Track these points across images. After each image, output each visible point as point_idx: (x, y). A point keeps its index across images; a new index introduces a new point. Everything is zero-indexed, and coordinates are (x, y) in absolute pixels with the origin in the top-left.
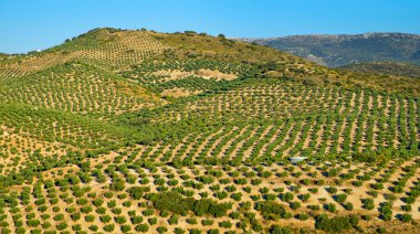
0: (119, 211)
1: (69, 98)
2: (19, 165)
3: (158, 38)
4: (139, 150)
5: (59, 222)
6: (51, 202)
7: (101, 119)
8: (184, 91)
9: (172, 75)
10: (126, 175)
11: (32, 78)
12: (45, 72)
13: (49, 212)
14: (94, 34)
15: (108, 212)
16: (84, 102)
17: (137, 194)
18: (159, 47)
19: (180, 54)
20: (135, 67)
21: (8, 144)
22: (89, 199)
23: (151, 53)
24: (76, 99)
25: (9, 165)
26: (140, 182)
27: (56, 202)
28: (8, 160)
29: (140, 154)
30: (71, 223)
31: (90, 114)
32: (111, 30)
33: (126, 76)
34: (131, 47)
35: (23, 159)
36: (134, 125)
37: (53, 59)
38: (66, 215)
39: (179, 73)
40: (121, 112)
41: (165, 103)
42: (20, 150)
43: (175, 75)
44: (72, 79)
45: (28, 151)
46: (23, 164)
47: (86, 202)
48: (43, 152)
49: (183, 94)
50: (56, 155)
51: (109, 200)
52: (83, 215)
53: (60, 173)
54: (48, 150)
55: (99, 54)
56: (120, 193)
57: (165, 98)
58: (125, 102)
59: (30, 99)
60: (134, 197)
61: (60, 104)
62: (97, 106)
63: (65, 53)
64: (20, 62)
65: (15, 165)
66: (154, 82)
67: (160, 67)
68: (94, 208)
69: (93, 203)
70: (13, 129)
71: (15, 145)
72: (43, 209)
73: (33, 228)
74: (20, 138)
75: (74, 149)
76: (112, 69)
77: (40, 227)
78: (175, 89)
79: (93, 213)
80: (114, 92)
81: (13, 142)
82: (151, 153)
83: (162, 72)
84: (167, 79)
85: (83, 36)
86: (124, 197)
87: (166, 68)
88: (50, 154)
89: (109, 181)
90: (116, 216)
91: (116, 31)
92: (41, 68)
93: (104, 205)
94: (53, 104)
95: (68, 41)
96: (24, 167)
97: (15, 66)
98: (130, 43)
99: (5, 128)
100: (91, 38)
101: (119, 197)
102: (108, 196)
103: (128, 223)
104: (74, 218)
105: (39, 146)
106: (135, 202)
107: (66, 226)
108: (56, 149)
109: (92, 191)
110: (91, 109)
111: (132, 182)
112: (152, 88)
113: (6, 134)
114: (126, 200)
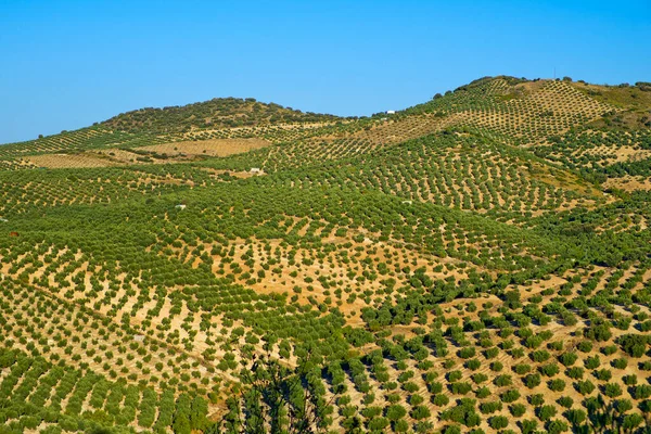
0: (606, 376)
1: (456, 187)
2: (395, 293)
3: (591, 93)
4: (600, 274)
5: (503, 389)
6: (485, 354)
7: (510, 222)
8: (641, 181)
9: (618, 153)
10: (610, 315)
11: (393, 154)
12: (413, 145)
13: (484, 370)
14: (481, 85)
15: (587, 376)
16: (481, 195)
17: (635, 347)
18: (594, 109)
19: (632, 119)
20: (556, 140)
21: (373, 257)
22: (551, 353)
23: (582, 118)
24: (466, 189)
25: (379, 292)
26: (636, 327)
27: (494, 354)
28: (376, 284)
29: (603, 281)
30: (524, 391)
31: (492, 214)
32: (509, 80)
33: (540, 154)
34: (546, 107)
35: (399, 284)
36: (567, 234)
37: (421, 126)
38: (515, 377)
39: (631, 151)
40: (540, 213)
41: (612, 200)
42: (392, 267)
43: (624, 154)
44: (457, 158)
45: (406, 270)
46: (400, 291)
47: (546, 357)
48: (429, 273)
49: (641, 187)
50: (451, 279)
51: (586, 355)
52: (544, 379)
53: (471, 308)
54: (437, 269)
55: (495, 119)
56: (603, 344)
57: (609, 191)
58: (547, 197)
59: (394, 188)
60: (631, 353)
61: (442, 196)
62: (501, 202)
63: (439, 115)
64: (367, 129)
65: (388, 291)
66: (589, 165)
67: (598, 141)
68: (562, 368)
69: (560, 359)
70: (378, 234)
71: (383, 260)
72: (473, 366)
73: (461, 397)
74: (392, 249)
75: (480, 270)
76: (518, 142)
77: (471, 396)
78: (626, 178)
79: (561, 376)
80: (527, 179)
81: (380, 255)
82: (622, 281)
83: (603, 149)
84: (611, 161)
85: (464, 88)
86: (612, 351)
87: (608, 142)
88: (441, 276)
89: (581, 324)
90: (602, 383)
91: (517, 81)
92: (402, 138)
93: (579, 363)
94: (431, 196)
95: (438, 96)
96: (403, 296)
97: (359, 134)
98: (546, 100)
99: (365, 231)
100: (477, 93)
101: (603, 351)
102: (583, 348)
103: (626, 396)
104: (529, 382)
105: (422, 262)
106: (634, 361)
107: (516, 396)
108: (450, 268)
109: (554, 339)
110: (492, 206)
111: (623, 325)
112: (588, 176)
113: (367, 241)
114: (616, 356)
